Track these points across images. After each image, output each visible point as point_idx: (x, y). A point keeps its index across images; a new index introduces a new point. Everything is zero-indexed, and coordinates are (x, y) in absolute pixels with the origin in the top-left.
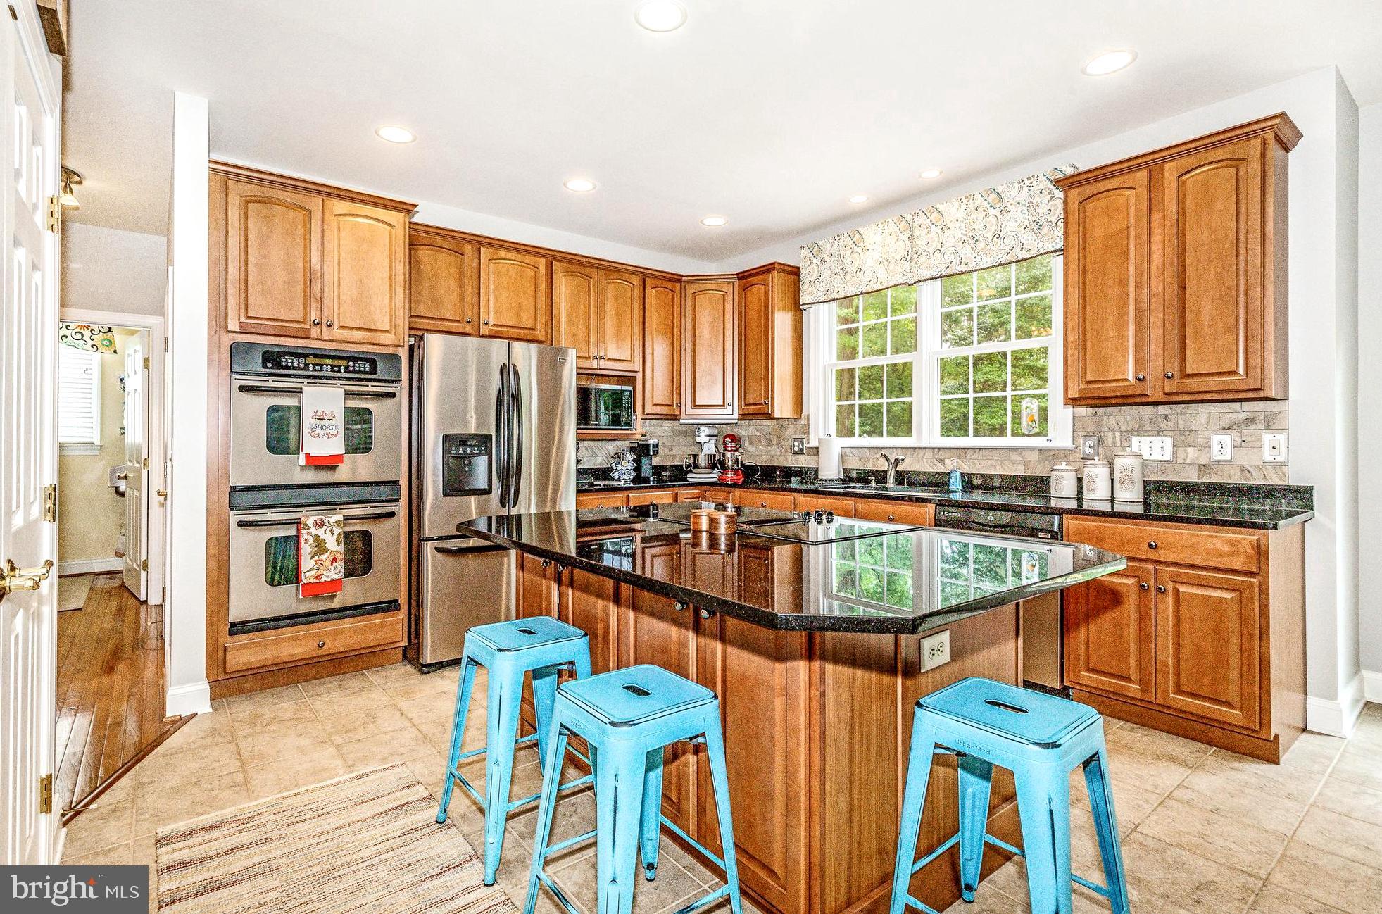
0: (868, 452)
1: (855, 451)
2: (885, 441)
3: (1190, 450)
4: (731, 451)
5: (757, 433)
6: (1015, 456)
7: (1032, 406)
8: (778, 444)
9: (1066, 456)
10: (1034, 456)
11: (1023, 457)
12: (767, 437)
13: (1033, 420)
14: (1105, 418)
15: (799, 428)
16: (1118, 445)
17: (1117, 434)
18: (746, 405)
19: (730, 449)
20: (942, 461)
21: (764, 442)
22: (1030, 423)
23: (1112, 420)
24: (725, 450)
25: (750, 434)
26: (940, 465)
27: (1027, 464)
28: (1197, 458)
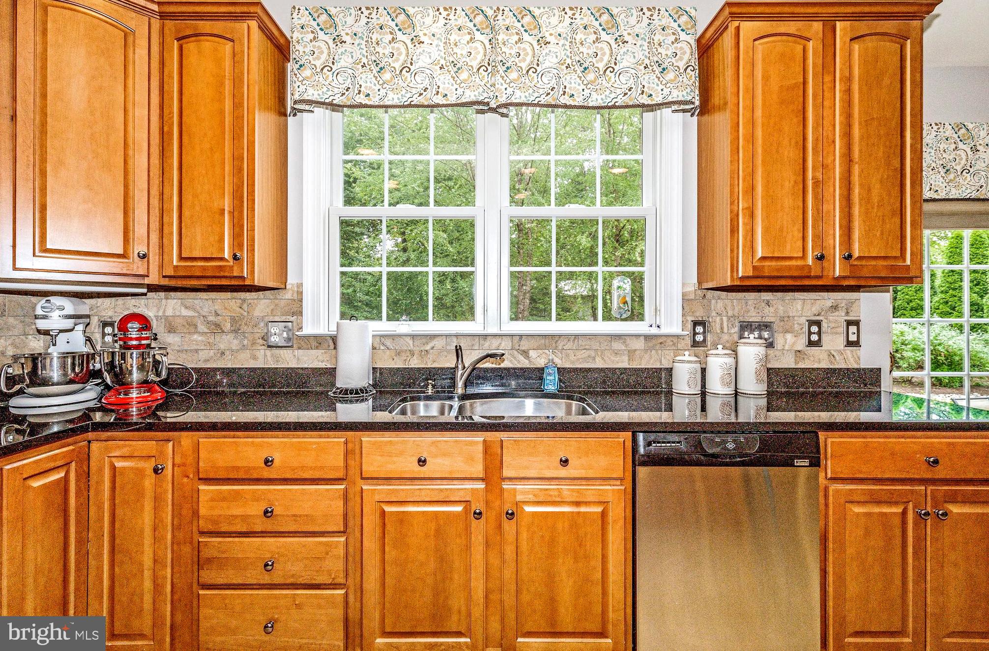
0: (411, 342)
1: (388, 342)
2: (432, 326)
3: (789, 336)
4: (137, 347)
5: (185, 312)
6: (617, 345)
7: (625, 286)
8: (236, 331)
9: (674, 344)
10: (640, 344)
11: (626, 346)
12: (211, 318)
13: (625, 303)
14: (713, 302)
15: (283, 303)
16: (725, 330)
17: (725, 319)
18: (181, 258)
19: (134, 343)
20: (525, 353)
21: (202, 328)
22: (621, 305)
23: (720, 304)
24: (129, 348)
25: (169, 313)
26: (521, 358)
27: (631, 353)
28: (794, 343)
